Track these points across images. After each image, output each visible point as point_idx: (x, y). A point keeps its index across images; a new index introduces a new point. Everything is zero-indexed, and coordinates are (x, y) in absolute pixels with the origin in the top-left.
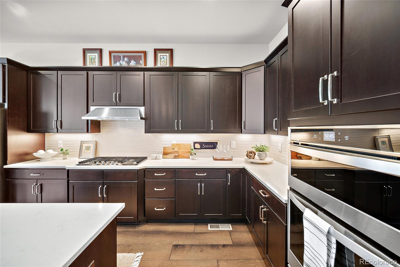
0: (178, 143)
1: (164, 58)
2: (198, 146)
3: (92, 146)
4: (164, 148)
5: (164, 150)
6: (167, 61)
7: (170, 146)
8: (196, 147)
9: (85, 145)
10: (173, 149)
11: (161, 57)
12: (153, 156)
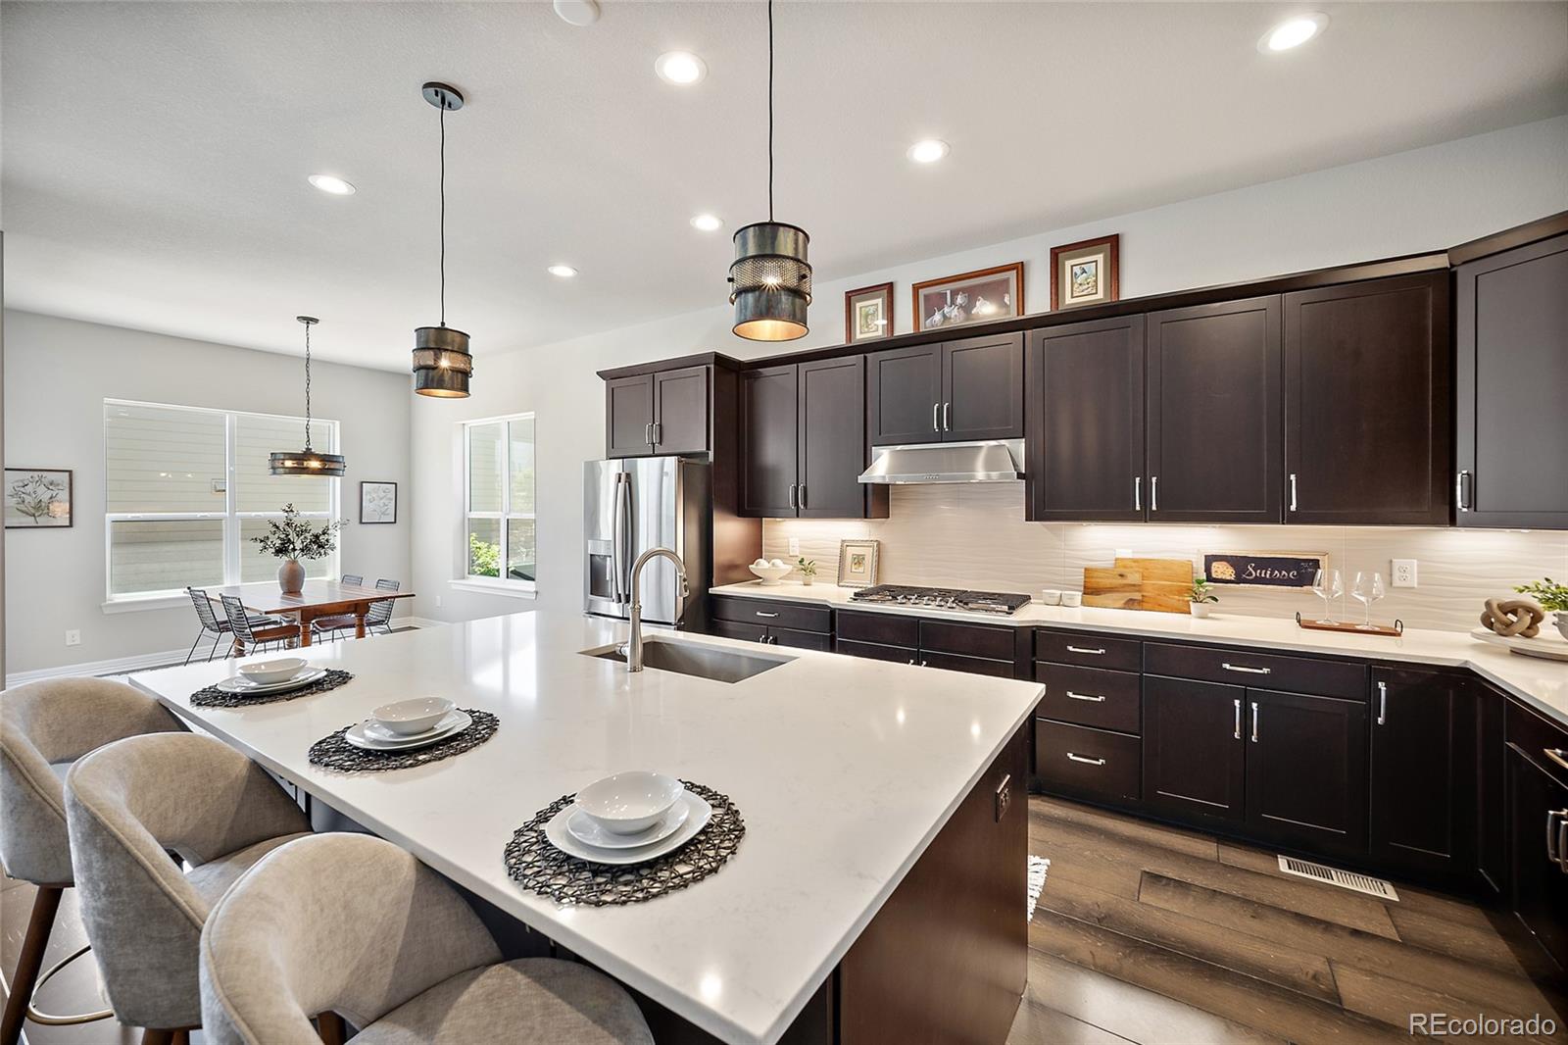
0: (1137, 556)
1: (1084, 272)
2: (1222, 570)
3: (869, 553)
4: (1086, 569)
5: (1085, 577)
6: (1096, 281)
7: (1109, 564)
8: (1214, 576)
9: (851, 552)
10: (1121, 575)
11: (1077, 269)
12: (1051, 596)
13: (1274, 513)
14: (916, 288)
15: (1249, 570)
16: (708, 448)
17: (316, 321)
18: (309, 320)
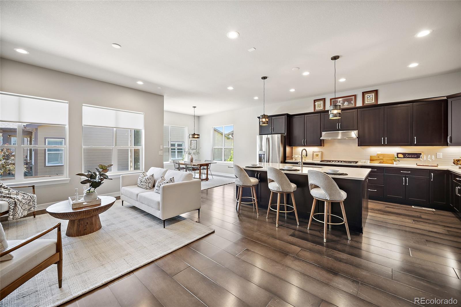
0: (382, 153)
1: (370, 97)
3: (320, 154)
4: (370, 156)
5: (370, 158)
6: (372, 99)
7: (376, 155)
8: (399, 157)
9: (315, 154)
10: (378, 157)
11: (368, 96)
12: (363, 161)
13: (412, 144)
14: (331, 99)
15: (406, 156)
16: (285, 132)
17: (196, 107)
18: (195, 107)
